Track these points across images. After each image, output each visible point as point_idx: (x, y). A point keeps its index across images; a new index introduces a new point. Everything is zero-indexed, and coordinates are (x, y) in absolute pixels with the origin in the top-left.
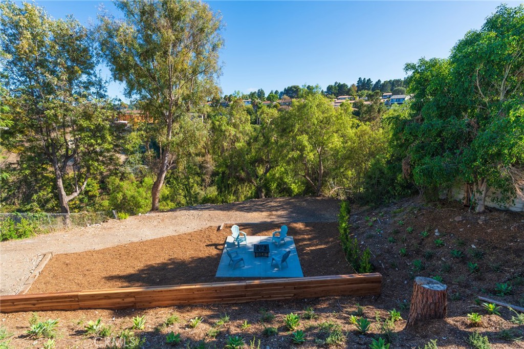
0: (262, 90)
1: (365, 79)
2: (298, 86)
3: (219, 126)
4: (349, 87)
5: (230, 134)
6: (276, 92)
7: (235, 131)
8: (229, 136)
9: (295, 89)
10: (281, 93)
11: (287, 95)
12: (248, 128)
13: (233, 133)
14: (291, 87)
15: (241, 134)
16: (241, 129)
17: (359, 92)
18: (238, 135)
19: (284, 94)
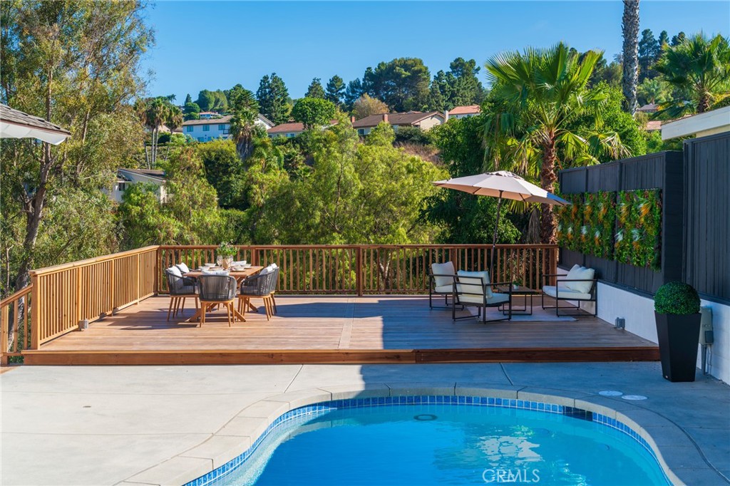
0: (276, 79)
1: (663, 35)
2: (417, 62)
3: (142, 216)
4: (608, 64)
5: (168, 233)
6: (335, 83)
7: (179, 227)
8: (167, 238)
9: (405, 74)
10: (355, 86)
11: (377, 94)
12: (213, 220)
13: (175, 231)
14: (391, 67)
15: (195, 235)
16: (194, 221)
17: (647, 80)
18: (187, 237)
19: (366, 89)
